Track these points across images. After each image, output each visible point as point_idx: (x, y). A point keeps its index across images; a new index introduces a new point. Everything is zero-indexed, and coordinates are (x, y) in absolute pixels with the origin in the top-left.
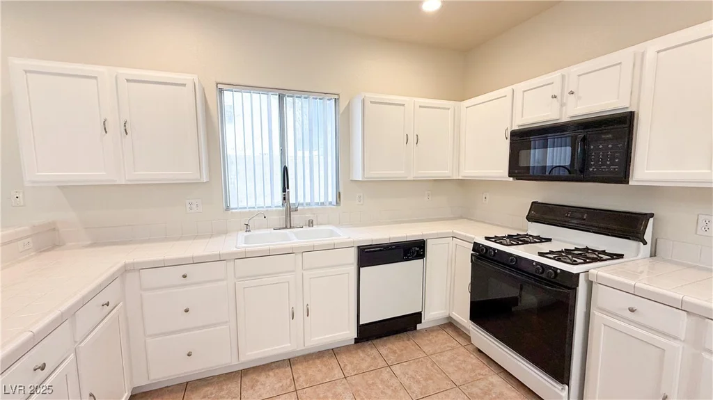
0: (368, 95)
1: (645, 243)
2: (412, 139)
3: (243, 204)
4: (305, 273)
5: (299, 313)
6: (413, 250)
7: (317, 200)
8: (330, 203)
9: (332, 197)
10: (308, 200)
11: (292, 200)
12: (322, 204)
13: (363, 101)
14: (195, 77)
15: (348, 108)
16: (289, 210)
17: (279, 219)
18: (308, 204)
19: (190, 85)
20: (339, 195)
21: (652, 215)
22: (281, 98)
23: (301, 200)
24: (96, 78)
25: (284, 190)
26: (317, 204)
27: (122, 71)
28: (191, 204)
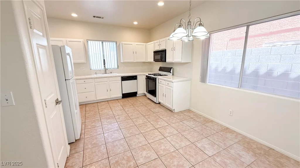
0: (123, 42)
1: (171, 73)
2: (135, 53)
3: (94, 68)
4: (110, 82)
5: (109, 90)
6: (134, 78)
7: (112, 67)
8: (116, 68)
9: (116, 67)
10: (110, 67)
11: (106, 67)
12: (114, 68)
13: (122, 44)
14: (83, 40)
15: (119, 44)
16: (106, 70)
17: (104, 72)
18: (110, 68)
19: (82, 42)
20: (118, 66)
21: (172, 68)
22: (102, 42)
23: (108, 68)
24: (62, 41)
25: (104, 65)
26: (113, 68)
27: (67, 39)
28: (82, 68)
